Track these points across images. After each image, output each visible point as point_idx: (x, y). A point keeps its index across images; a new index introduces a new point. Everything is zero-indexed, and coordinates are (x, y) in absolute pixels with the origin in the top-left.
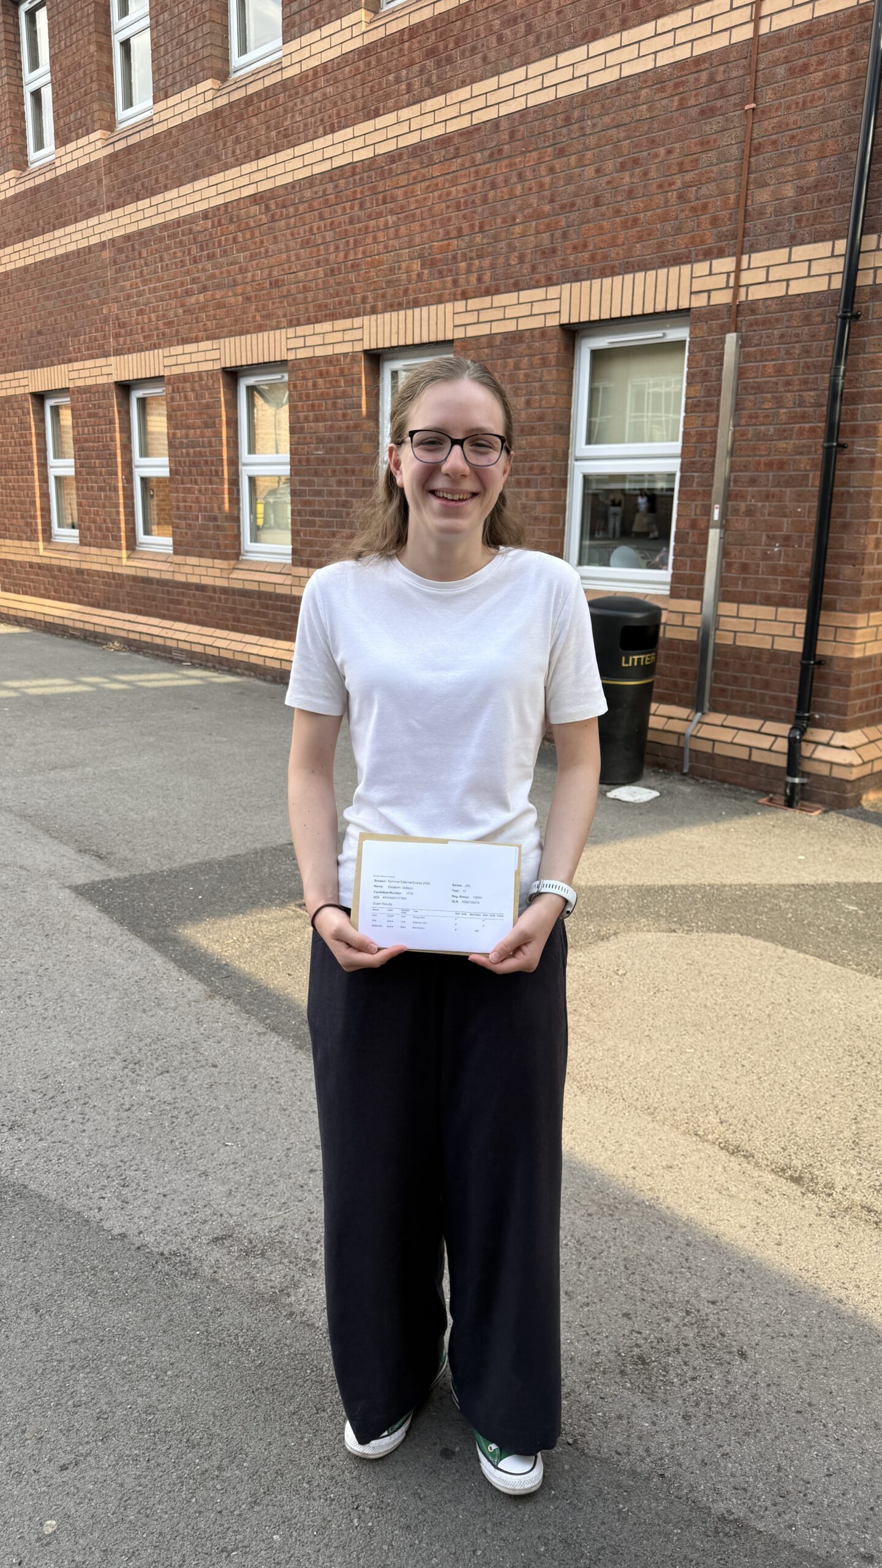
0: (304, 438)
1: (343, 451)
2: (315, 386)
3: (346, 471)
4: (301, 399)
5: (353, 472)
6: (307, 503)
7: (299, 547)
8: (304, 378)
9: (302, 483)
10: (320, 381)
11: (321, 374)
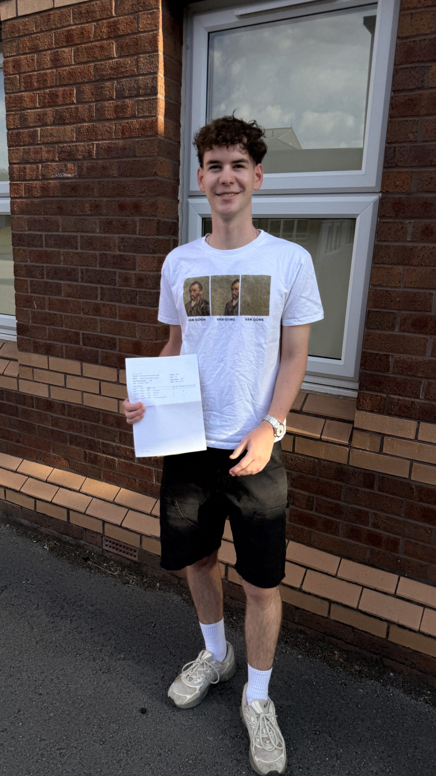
0: (36, 152)
1: (115, 172)
2: (56, 62)
3: (122, 207)
4: (29, 87)
5: (137, 207)
6: (41, 257)
7: (31, 324)
8: (35, 50)
9: (32, 224)
10: (68, 53)
11: (69, 40)
